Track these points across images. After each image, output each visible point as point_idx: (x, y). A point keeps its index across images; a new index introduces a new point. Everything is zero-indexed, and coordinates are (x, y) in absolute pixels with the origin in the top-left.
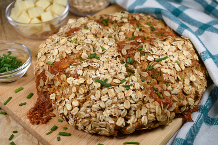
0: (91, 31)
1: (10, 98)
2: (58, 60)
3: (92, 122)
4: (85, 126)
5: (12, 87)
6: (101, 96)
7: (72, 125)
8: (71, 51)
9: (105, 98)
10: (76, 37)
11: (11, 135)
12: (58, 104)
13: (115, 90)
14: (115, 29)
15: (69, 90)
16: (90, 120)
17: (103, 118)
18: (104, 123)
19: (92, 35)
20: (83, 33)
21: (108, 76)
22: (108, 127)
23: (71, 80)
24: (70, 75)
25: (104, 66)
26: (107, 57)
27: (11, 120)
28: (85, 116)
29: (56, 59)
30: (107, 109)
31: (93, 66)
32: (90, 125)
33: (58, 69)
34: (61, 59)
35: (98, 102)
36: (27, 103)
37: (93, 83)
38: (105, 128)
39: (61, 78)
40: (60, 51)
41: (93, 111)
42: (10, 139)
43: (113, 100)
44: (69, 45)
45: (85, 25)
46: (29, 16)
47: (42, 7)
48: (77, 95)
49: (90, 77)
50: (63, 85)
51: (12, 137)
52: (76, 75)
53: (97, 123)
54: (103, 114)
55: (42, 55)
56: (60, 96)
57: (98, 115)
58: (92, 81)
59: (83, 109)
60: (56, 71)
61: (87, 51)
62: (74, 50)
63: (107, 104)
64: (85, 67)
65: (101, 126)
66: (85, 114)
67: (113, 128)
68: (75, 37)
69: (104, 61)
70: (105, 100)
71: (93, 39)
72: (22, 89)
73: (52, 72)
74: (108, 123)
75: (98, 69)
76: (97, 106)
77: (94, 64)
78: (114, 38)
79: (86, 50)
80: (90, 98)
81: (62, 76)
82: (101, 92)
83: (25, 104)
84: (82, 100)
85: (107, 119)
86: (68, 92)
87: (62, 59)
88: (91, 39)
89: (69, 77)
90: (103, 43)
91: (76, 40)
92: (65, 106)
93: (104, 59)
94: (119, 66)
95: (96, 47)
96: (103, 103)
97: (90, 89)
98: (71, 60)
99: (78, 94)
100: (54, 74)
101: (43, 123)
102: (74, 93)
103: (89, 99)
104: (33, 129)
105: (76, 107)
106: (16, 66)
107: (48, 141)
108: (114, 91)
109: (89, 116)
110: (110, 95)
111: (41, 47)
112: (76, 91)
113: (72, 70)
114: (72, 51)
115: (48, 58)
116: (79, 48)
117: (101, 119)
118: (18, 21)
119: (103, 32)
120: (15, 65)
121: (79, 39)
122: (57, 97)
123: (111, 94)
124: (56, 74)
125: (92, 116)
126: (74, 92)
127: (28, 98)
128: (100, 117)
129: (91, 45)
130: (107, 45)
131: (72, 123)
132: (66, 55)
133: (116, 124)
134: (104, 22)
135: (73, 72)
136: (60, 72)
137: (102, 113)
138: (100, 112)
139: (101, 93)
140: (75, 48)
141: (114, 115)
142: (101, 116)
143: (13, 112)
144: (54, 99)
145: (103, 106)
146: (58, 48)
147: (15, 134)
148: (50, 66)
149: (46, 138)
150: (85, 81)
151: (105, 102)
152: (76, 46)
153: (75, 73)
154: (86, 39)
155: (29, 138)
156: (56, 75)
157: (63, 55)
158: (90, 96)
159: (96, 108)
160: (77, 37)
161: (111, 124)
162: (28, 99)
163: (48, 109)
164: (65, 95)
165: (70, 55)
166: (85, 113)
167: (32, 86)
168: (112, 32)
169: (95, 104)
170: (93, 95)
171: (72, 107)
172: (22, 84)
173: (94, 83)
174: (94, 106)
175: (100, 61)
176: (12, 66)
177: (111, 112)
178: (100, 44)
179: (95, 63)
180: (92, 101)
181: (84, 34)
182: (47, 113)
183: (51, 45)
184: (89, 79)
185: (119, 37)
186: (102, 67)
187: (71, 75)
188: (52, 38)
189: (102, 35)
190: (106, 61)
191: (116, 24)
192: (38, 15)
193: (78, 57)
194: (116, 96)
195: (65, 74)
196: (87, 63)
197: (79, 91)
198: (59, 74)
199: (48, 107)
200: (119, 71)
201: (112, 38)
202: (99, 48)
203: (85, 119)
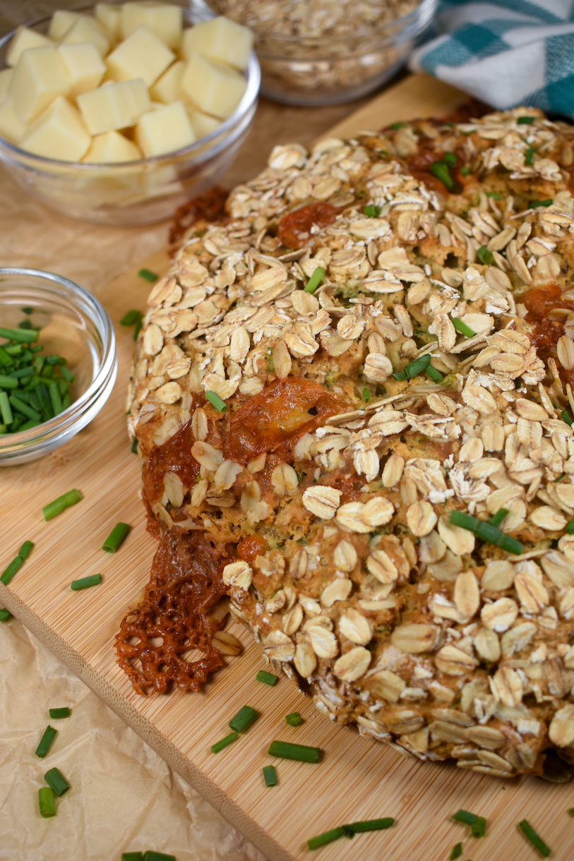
0: (393, 227)
1: (27, 549)
2: (253, 387)
3: (436, 722)
4: (398, 733)
5: (28, 486)
6: (482, 604)
7: (332, 716)
8: (317, 346)
9: (499, 615)
10: (328, 262)
11: (44, 728)
12: (265, 620)
13: (547, 569)
14: (497, 212)
15: (322, 553)
16: (426, 710)
17: (491, 710)
18: (493, 732)
19: (402, 250)
20: (359, 239)
21: (507, 497)
22: (511, 750)
23: (323, 500)
24: (317, 473)
25: (484, 434)
26: (494, 385)
27: (36, 648)
28: (403, 695)
29: (242, 380)
30: (508, 666)
31: (431, 432)
32: (426, 731)
33: (258, 436)
34: (266, 384)
35: (466, 630)
36: (107, 576)
37: (436, 528)
38: (496, 751)
39: (274, 482)
40: (257, 338)
41: (441, 676)
42: (42, 752)
43: (537, 624)
44: (299, 308)
45: (360, 187)
46: (84, 125)
47: (140, 80)
48: (363, 587)
49: (420, 494)
50: (284, 518)
51: (48, 741)
52: (348, 476)
53: (459, 730)
54: (489, 691)
55: (165, 344)
56: (277, 578)
57: (468, 692)
58: (431, 519)
59: (394, 659)
60: (250, 447)
61: (387, 341)
62: (326, 335)
63: (512, 641)
64: (388, 437)
65: (478, 741)
66: (403, 684)
67: (534, 753)
68: (321, 260)
69: (485, 410)
70: (500, 623)
71: (409, 272)
72: (77, 498)
73: (227, 447)
74: (512, 732)
75: (455, 447)
76: (463, 650)
77: (436, 425)
78: (504, 264)
79: (385, 335)
80: (428, 610)
81: (276, 473)
82: (479, 578)
83: (97, 580)
84: (385, 615)
85: (507, 714)
86: (313, 566)
87: (271, 382)
88: (396, 270)
89: (315, 483)
90: (461, 300)
91: (328, 273)
92: (299, 629)
93: (482, 396)
94: (558, 439)
95: (430, 320)
96: (490, 638)
97: (426, 557)
98: (314, 391)
99: (364, 582)
100: (241, 464)
101: (189, 691)
102: (345, 572)
103: (424, 610)
104: (147, 716)
105: (357, 645)
106: (41, 383)
107: (224, 787)
108: (540, 576)
109: (425, 695)
110: (524, 602)
111: (159, 302)
112: (357, 565)
113: (328, 451)
114: (320, 347)
115: (202, 366)
116: (350, 327)
117: (478, 710)
118: (29, 146)
119: (451, 232)
120: (36, 380)
121: (343, 270)
122: (258, 582)
123: (531, 594)
124: (248, 460)
125: (439, 698)
126: (347, 568)
127: (107, 549)
128: (478, 703)
129: (402, 307)
130: (482, 310)
131: (333, 708)
132: (290, 364)
133: (547, 736)
134: (443, 172)
135: (333, 461)
136: (269, 453)
137: (485, 686)
138: (475, 680)
139: (480, 587)
140: (333, 326)
141: (543, 694)
142: (482, 699)
143: (47, 620)
144: (246, 589)
145: (488, 650)
146: (249, 318)
147: (59, 725)
148: (215, 417)
149: (213, 767)
150: (395, 514)
151: (500, 636)
152: (335, 318)
153: (342, 465)
154: (376, 272)
155: (127, 749)
156: (250, 466)
157: (277, 364)
158: (425, 596)
159: (457, 662)
160: (332, 260)
161: (527, 737)
162: (108, 554)
163: (207, 615)
164: (303, 581)
165: (310, 361)
166: (402, 677)
167: (118, 486)
168: (488, 231)
169: (454, 638)
170: (440, 592)
171: (339, 645)
172: (72, 470)
173: (441, 528)
174: (448, 651)
175: (463, 410)
176: (24, 381)
177: (526, 681)
178: (448, 307)
179: (438, 421)
180: (439, 625)
181: (362, 243)
182: (203, 639)
183: (208, 296)
184: (414, 508)
185: (530, 265)
186: (476, 444)
187: (323, 472)
188: (204, 249)
189: (444, 248)
190: (491, 408)
191: (501, 186)
192: (126, 123)
193: (346, 373)
194: (554, 602)
195: (291, 463)
196: (397, 414)
197: (372, 566)
198: (267, 465)
199: (206, 607)
200: (557, 468)
201: (494, 264)
202: (443, 327)
203: (398, 707)
